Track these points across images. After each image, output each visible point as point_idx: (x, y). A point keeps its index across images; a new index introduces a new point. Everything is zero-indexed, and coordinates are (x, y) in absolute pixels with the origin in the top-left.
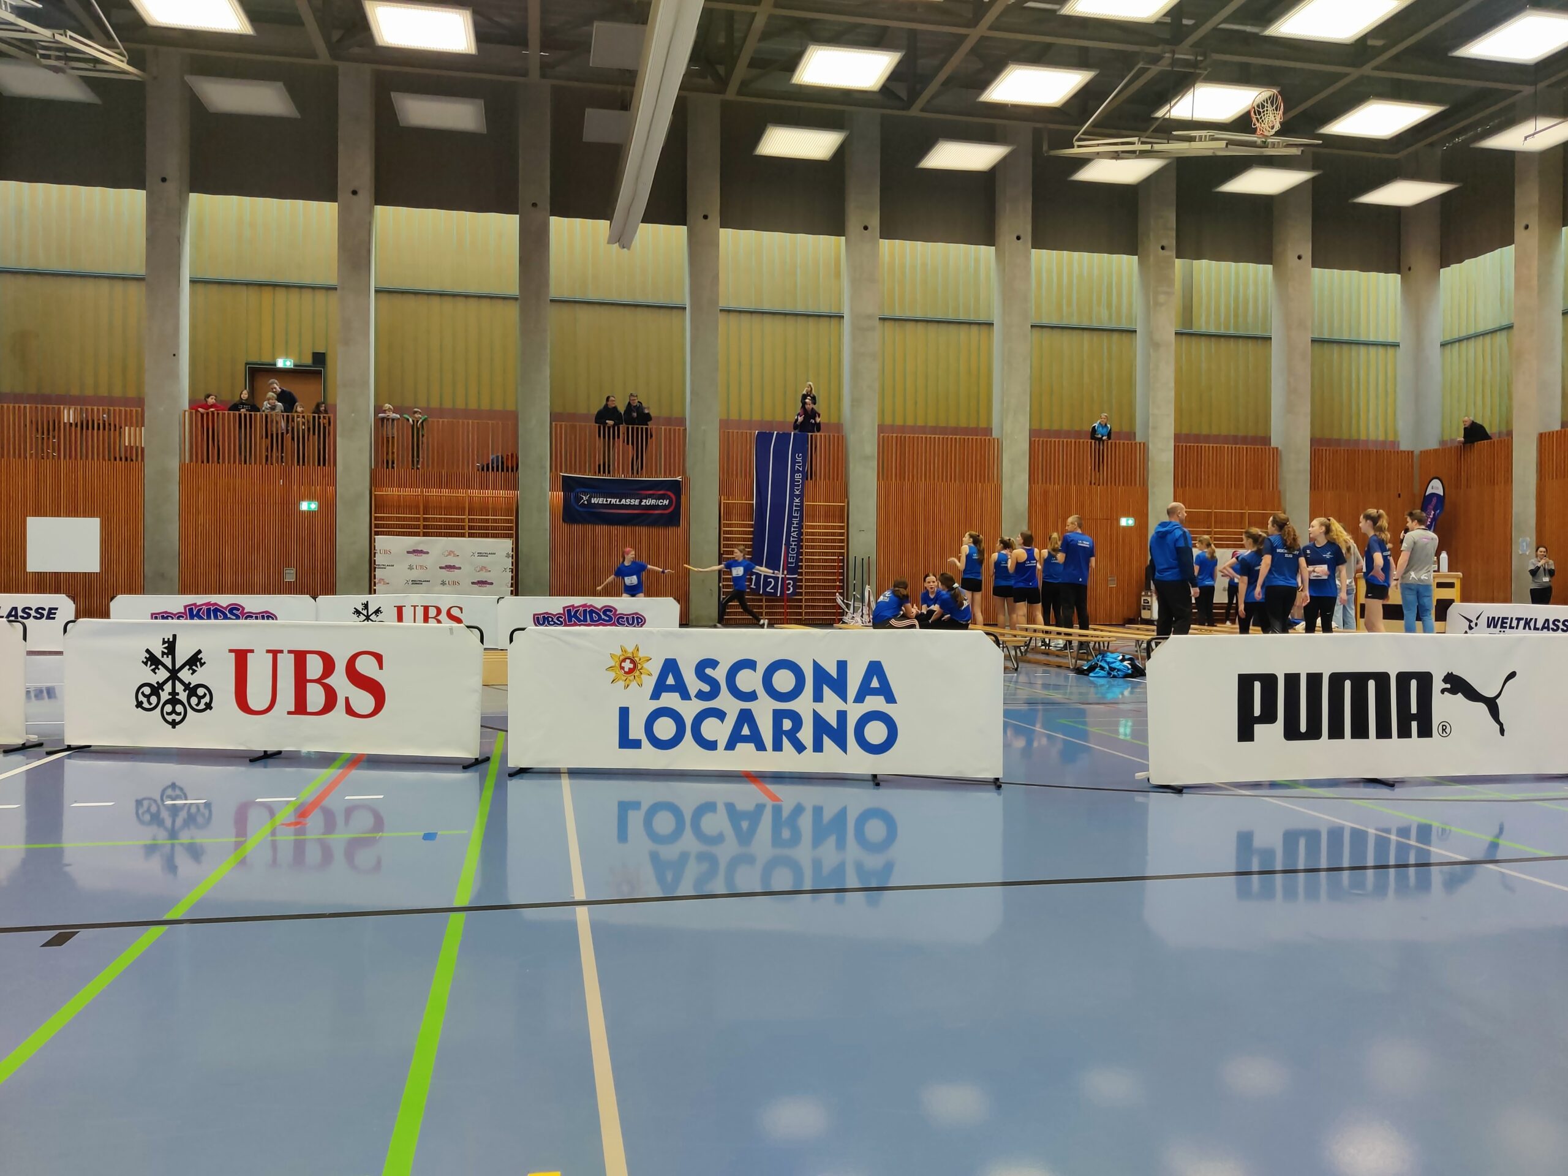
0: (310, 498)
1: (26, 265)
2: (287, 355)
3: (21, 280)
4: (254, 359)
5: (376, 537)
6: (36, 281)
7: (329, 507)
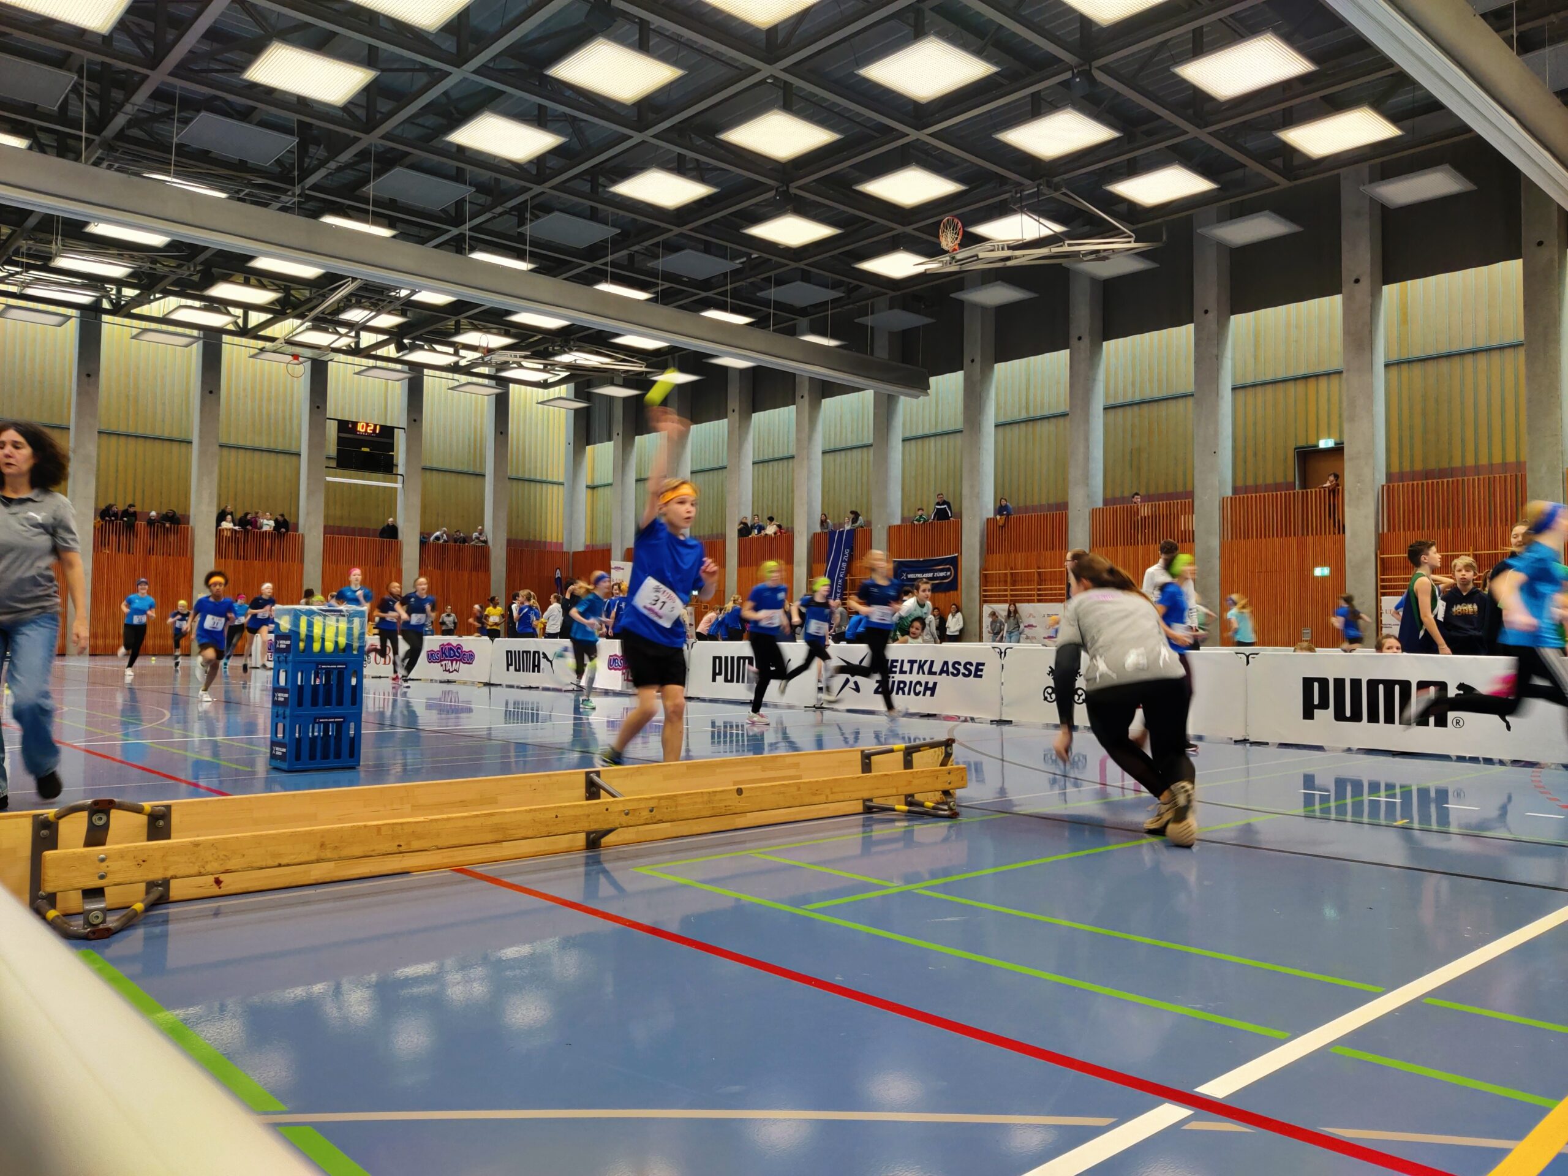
0: (1322, 565)
1: (1138, 398)
2: (1329, 437)
3: (1136, 408)
4: (1302, 443)
5: (1383, 598)
6: (1145, 407)
7: (1339, 571)
